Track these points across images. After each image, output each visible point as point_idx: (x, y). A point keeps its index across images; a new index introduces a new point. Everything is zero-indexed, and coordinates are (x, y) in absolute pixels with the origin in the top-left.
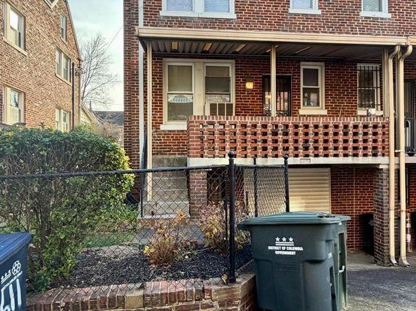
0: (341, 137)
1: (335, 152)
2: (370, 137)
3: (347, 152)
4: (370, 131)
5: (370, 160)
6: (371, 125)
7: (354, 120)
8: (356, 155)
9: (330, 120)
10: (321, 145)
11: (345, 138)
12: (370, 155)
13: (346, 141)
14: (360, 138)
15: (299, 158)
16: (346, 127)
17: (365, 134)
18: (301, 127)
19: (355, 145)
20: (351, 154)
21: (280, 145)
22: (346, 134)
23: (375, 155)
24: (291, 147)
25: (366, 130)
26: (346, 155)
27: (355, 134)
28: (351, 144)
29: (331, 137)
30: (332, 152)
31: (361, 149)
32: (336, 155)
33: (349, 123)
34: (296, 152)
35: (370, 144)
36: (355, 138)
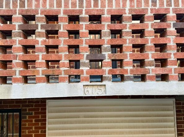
0: (172, 40)
1: (161, 71)
10: (128, 55)
15: (80, 85)
18: (84, 19)
21: (41, 57)
24: (65, 61)
29: (150, 40)
30: (152, 70)
34: (74, 71)
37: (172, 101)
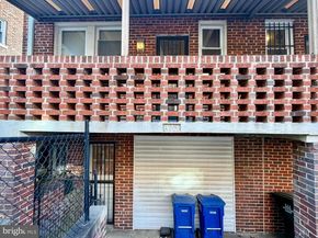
0: (234, 89)
1: (224, 114)
2: (289, 89)
3: (245, 113)
4: (289, 77)
5: (288, 128)
6: (288, 68)
7: (258, 60)
8: (261, 119)
9: (215, 59)
10: (199, 101)
11: (243, 90)
12: (288, 120)
13: (244, 95)
14: (270, 89)
15: (160, 123)
16: (243, 71)
17: (279, 83)
18: (164, 72)
19: (261, 102)
20: (253, 116)
21: (130, 101)
22: (243, 83)
23: (297, 119)
24: (148, 104)
25: (279, 77)
26: (243, 119)
27: (261, 83)
28: (252, 100)
29: (217, 88)
30: (218, 113)
31: (270, 108)
32: (227, 119)
33: (250, 65)
34: (156, 113)
35: (288, 101)
36: (260, 90)
37: (231, 138)
